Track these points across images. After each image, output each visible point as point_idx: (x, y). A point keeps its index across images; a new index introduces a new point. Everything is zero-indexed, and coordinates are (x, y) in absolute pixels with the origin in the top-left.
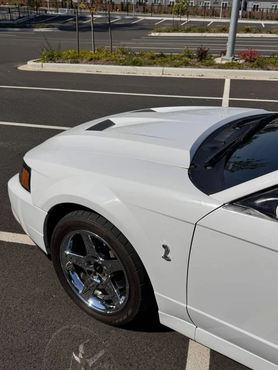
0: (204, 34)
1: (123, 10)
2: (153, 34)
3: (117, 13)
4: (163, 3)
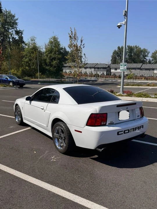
0: (139, 87)
1: (119, 78)
2: (118, 87)
3: (117, 79)
4: (138, 75)
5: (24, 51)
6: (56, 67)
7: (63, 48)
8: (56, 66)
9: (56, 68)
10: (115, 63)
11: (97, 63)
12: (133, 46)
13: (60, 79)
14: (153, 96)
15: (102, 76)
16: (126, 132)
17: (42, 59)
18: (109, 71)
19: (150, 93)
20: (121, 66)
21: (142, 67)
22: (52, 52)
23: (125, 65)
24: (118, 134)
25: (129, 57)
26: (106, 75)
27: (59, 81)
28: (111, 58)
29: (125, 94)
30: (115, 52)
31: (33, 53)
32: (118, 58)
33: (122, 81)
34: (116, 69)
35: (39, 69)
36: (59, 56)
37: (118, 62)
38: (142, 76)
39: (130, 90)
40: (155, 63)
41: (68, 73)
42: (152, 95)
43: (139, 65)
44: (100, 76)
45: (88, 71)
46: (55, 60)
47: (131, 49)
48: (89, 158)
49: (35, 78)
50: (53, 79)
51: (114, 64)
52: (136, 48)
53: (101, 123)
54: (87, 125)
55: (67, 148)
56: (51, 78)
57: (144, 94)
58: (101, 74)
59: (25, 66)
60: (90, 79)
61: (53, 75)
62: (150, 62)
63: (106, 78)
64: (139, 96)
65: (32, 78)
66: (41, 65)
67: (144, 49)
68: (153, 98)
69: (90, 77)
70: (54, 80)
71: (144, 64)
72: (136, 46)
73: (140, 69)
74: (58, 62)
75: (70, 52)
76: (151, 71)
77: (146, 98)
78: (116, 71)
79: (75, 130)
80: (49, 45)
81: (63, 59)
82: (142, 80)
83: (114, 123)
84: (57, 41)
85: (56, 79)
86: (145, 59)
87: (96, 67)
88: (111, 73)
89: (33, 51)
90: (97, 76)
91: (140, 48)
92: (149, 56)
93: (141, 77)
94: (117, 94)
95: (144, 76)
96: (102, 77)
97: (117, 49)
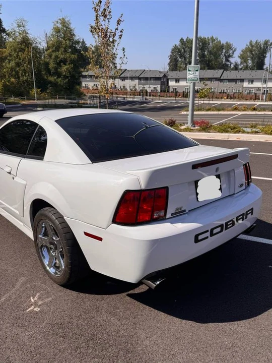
0: (220, 112)
1: (183, 97)
2: (183, 113)
3: (179, 99)
4: (216, 91)
5: (6, 48)
6: (67, 77)
7: (79, 42)
8: (68, 75)
9: (67, 80)
10: (176, 70)
11: (144, 69)
12: (207, 38)
13: (76, 99)
14: (249, 130)
15: (153, 94)
16: (215, 231)
17: (41, 62)
18: (166, 83)
19: (241, 124)
20: (188, 72)
21: (223, 76)
22: (60, 48)
23: (196, 71)
24: (197, 240)
25: (200, 58)
26: (161, 91)
27: (74, 103)
28: (169, 61)
29: (196, 128)
30: (175, 50)
31: (23, 50)
32: (180, 60)
33: (190, 102)
34: (177, 81)
35: (35, 81)
36: (73, 56)
37: (180, 67)
38: (224, 92)
39: (206, 120)
40: (245, 70)
41: (91, 88)
42: (246, 127)
43: (217, 73)
44: (150, 93)
45: (129, 84)
46: (66, 65)
47: (203, 44)
48: (124, 294)
49: (29, 99)
50: (63, 100)
51: (174, 72)
52: (212, 42)
53: (153, 215)
54: (114, 221)
55: (67, 276)
56: (59, 98)
57: (231, 125)
58: (152, 90)
59: (9, 77)
60: (131, 99)
61: (62, 92)
62: (236, 68)
63: (161, 98)
64: (223, 130)
65: (24, 99)
66: (38, 74)
67: (227, 43)
68: (248, 133)
69: (132, 96)
70: (63, 103)
71: (227, 70)
72: (212, 38)
73: (220, 80)
74: (71, 68)
75: (93, 49)
76: (239, 84)
77: (235, 133)
78: (177, 84)
79: (86, 234)
80: (53, 35)
81: (80, 62)
82: (223, 99)
83: (185, 211)
84: (67, 27)
85: (70, 101)
86: (228, 61)
87: (142, 77)
88: (169, 87)
89: (23, 47)
90: (144, 93)
91: (220, 42)
92: (234, 56)
93: (222, 95)
94: (183, 127)
95: (226, 93)
96: (153, 96)
97: (178, 43)
